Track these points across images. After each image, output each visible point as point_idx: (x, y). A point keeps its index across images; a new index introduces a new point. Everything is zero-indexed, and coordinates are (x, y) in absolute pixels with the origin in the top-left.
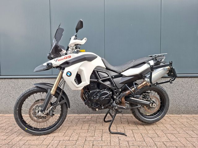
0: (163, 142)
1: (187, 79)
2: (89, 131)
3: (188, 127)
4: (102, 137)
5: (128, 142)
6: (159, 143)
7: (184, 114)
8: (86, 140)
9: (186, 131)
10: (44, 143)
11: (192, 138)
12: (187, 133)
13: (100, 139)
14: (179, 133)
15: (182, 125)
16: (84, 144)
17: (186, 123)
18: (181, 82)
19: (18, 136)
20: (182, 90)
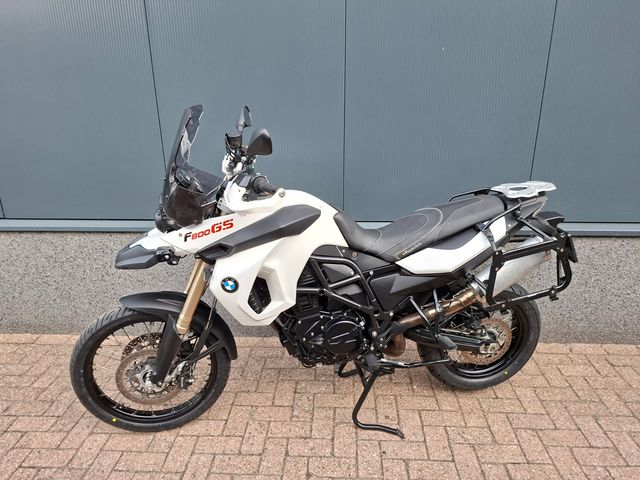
0: (505, 465)
1: (608, 242)
2: (295, 413)
3: (585, 401)
4: (333, 439)
5: (406, 462)
6: (494, 470)
7: (580, 342)
8: (287, 454)
9: (578, 421)
10: (170, 464)
11: (591, 450)
12: (579, 429)
13: (328, 451)
14: (556, 428)
15: (569, 392)
16: (283, 469)
17: (580, 382)
18: (587, 251)
19: (91, 434)
20: (587, 276)
